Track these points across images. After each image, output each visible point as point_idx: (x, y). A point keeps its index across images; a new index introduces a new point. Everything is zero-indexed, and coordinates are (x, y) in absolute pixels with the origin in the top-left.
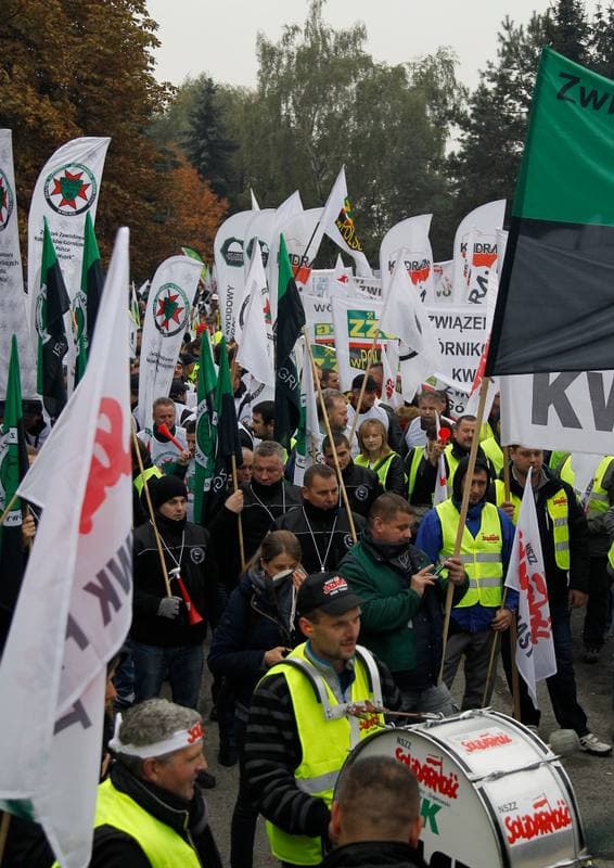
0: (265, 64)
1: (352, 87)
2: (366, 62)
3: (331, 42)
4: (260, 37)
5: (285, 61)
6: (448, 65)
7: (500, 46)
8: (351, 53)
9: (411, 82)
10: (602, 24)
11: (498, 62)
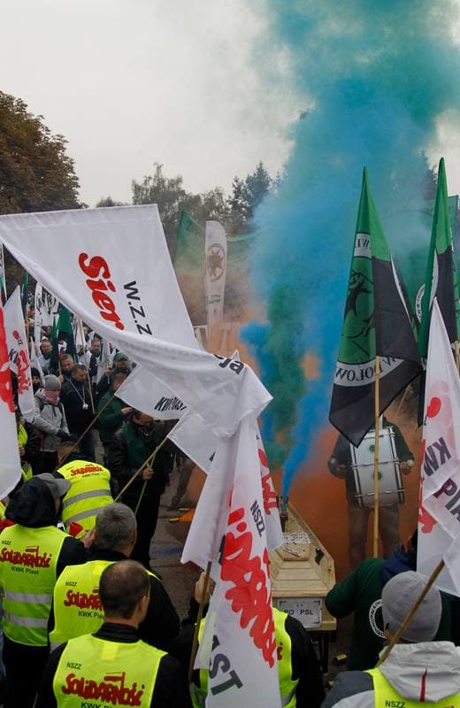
0: (136, 194)
1: (177, 203)
2: (183, 193)
3: (166, 183)
4: (133, 182)
5: (145, 192)
6: (220, 195)
7: (234, 189)
8: (176, 189)
9: (203, 203)
10: (280, 180)
11: (233, 196)
